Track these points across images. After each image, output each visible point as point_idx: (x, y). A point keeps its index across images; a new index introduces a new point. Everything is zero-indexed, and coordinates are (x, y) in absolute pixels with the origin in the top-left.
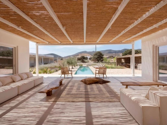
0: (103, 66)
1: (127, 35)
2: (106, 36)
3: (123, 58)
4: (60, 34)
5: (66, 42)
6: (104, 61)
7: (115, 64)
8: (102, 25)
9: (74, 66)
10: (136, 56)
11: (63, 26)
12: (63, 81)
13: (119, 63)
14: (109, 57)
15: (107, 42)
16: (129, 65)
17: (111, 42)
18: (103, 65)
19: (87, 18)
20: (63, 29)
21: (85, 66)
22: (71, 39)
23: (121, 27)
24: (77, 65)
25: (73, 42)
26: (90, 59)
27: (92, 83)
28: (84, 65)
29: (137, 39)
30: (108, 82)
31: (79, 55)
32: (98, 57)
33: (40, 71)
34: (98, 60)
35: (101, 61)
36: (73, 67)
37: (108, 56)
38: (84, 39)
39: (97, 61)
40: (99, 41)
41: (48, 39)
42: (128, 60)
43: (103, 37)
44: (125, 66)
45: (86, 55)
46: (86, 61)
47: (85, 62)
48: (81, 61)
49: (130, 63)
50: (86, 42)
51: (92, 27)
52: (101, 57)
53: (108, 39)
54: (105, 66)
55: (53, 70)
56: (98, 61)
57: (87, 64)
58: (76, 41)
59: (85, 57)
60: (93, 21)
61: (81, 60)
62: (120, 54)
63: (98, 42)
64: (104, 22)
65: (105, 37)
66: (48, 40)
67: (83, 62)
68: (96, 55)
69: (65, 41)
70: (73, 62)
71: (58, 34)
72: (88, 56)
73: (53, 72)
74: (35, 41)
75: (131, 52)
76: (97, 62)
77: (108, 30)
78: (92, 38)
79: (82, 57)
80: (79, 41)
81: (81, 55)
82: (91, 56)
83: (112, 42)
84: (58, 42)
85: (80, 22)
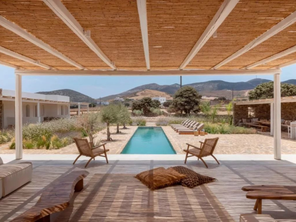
0: (198, 127)
1: (260, 52)
2: (204, 53)
3: (252, 106)
4: (77, 47)
5: (98, 67)
6: (201, 113)
7: (231, 122)
8: (191, 27)
9: (124, 125)
10: (284, 101)
11: (84, 27)
12: (84, 179)
13: (241, 119)
14: (215, 100)
15: (208, 68)
16: (267, 123)
17: (217, 67)
18: (198, 125)
19: (148, 10)
20: (84, 36)
21: (153, 125)
22: (111, 61)
23: (243, 34)
24: (131, 124)
25: (117, 66)
26: (166, 105)
27: (166, 186)
28: (151, 122)
29: (287, 60)
30: (210, 180)
31: (137, 94)
32: (186, 102)
33: (30, 141)
34: (186, 110)
35: (194, 112)
36: (120, 127)
37: (213, 98)
38: (144, 59)
39: (184, 113)
40: (187, 66)
41: (47, 59)
42: (264, 112)
43: (197, 55)
44: (256, 127)
45: (156, 96)
46: (155, 111)
47: (154, 115)
48: (142, 112)
49: (268, 118)
50: (151, 67)
51: (164, 31)
52: (194, 101)
53: (210, 60)
54: (203, 125)
55: (64, 139)
56: (186, 113)
57: (157, 118)
58: (126, 65)
59: (153, 99)
60: (165, 16)
61: (142, 110)
62: (244, 93)
63: (183, 67)
64: (197, 20)
65: (202, 55)
66: (48, 62)
67: (148, 113)
68: (181, 96)
69: (94, 65)
70: (118, 116)
71: (72, 46)
72: (162, 96)
73: (65, 145)
74: (13, 63)
75: (272, 90)
76: (184, 116)
77: (210, 40)
78: (168, 58)
79: (146, 100)
80: (134, 65)
81: (142, 94)
82: (168, 96)
83: (222, 68)
84: (74, 67)
85: (131, 18)
